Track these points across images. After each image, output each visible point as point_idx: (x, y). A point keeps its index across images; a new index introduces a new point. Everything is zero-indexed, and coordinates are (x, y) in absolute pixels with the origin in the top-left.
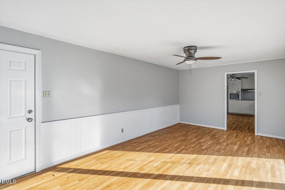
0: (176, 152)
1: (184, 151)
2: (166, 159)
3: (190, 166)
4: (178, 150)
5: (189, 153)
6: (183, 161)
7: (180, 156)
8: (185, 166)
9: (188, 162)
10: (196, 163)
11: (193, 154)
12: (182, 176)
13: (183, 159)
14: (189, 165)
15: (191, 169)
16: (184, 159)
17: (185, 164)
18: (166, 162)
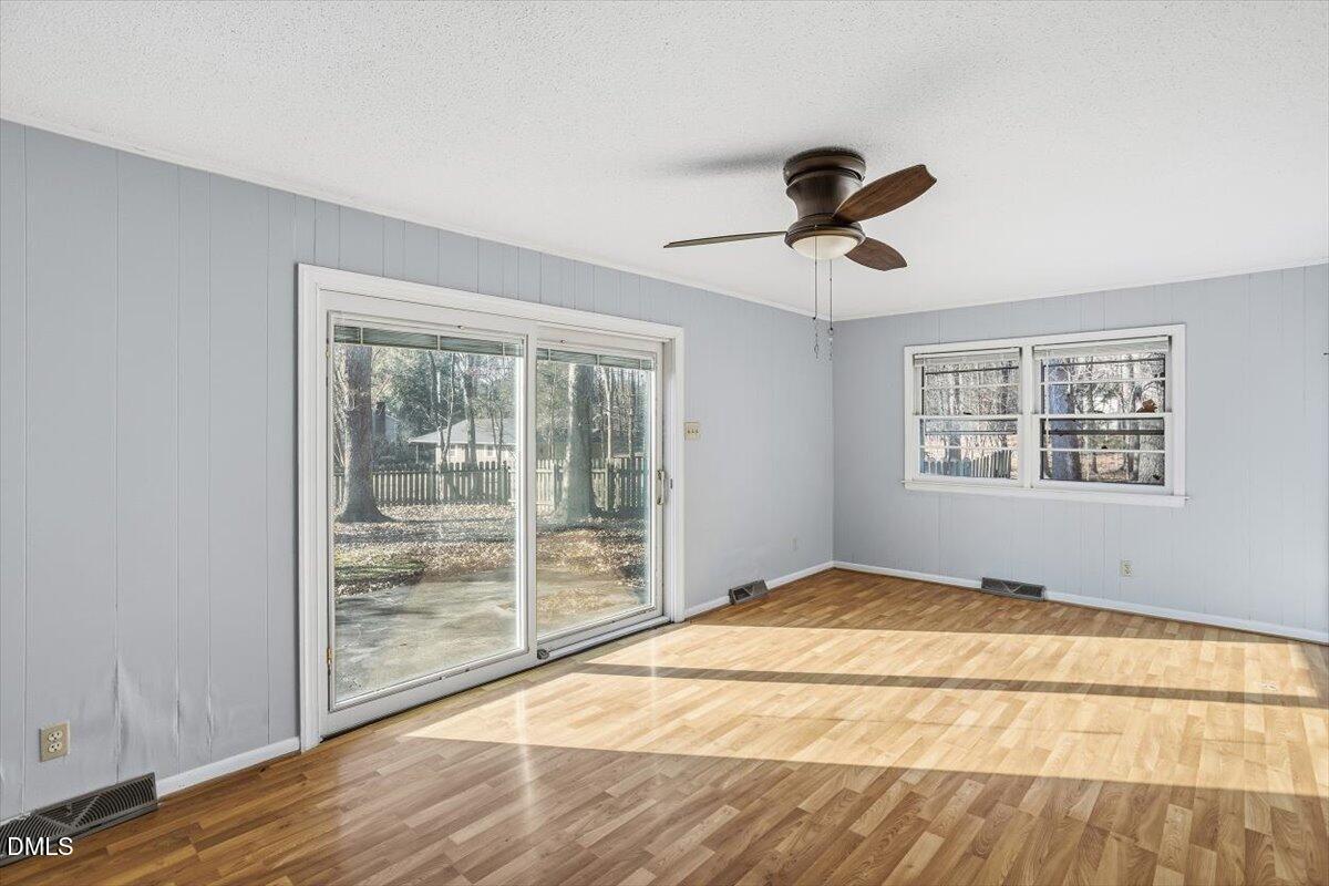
0: (905, 777)
1: (860, 785)
2: (941, 739)
3: (835, 710)
4: (895, 792)
5: (829, 770)
6: (862, 730)
7: (879, 752)
8: (855, 712)
9: (842, 723)
10: (804, 723)
11: (810, 765)
12: (863, 684)
13: (862, 740)
14: (838, 714)
15: (833, 702)
16: (857, 737)
17: (853, 716)
18: (934, 723)
